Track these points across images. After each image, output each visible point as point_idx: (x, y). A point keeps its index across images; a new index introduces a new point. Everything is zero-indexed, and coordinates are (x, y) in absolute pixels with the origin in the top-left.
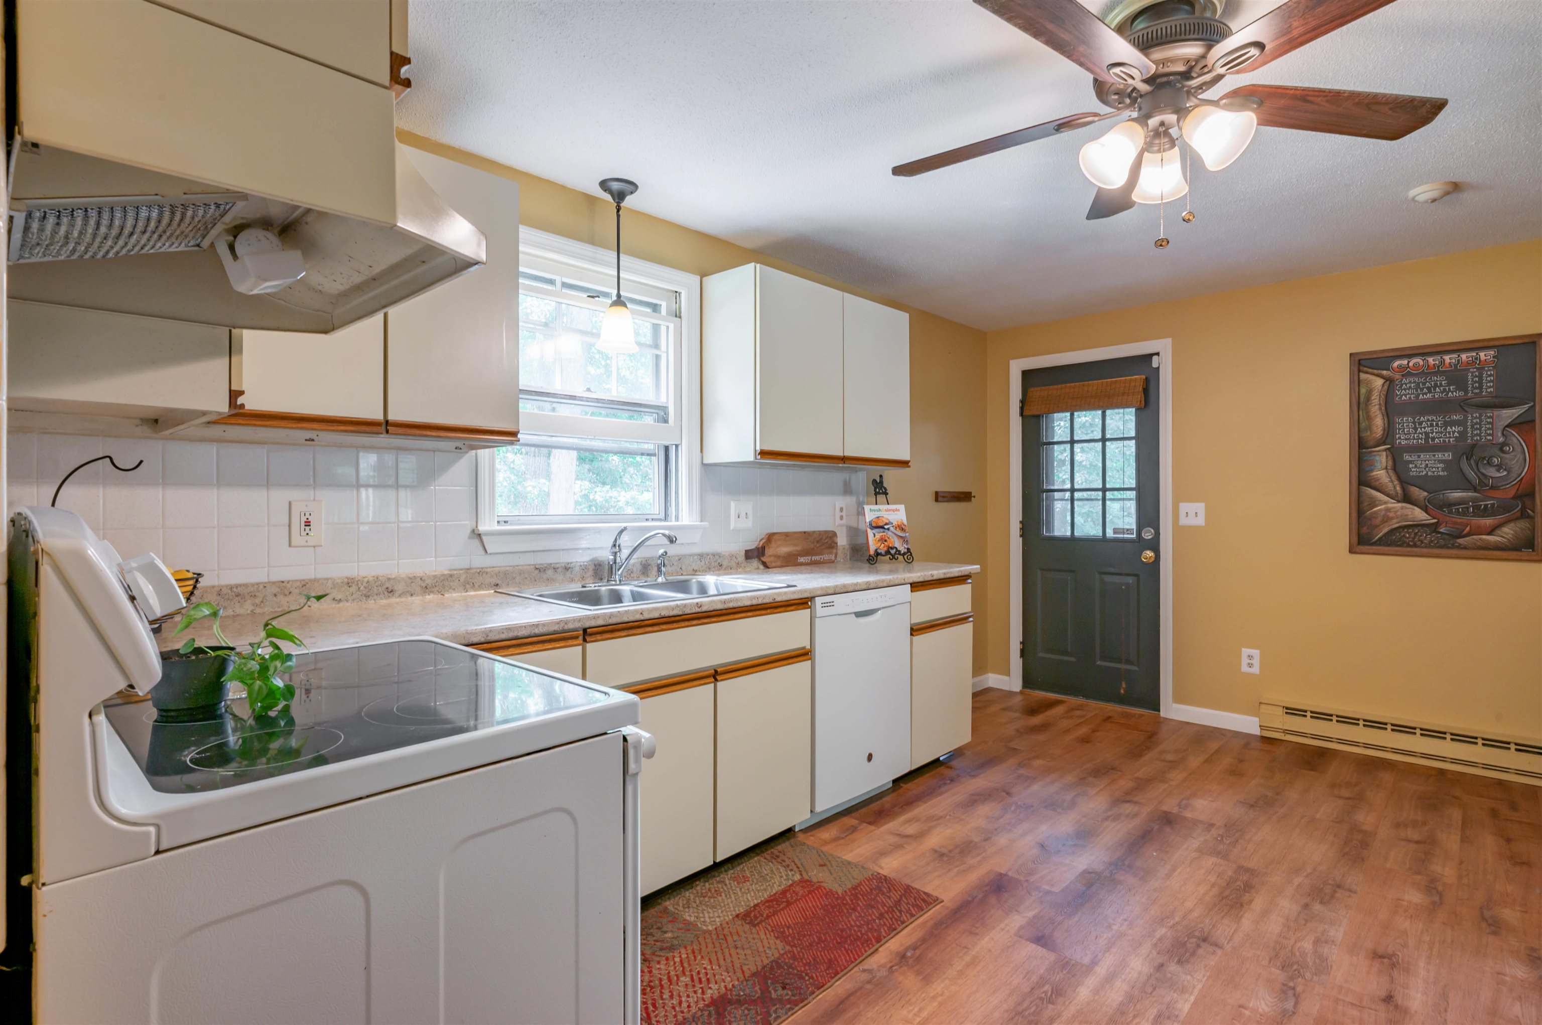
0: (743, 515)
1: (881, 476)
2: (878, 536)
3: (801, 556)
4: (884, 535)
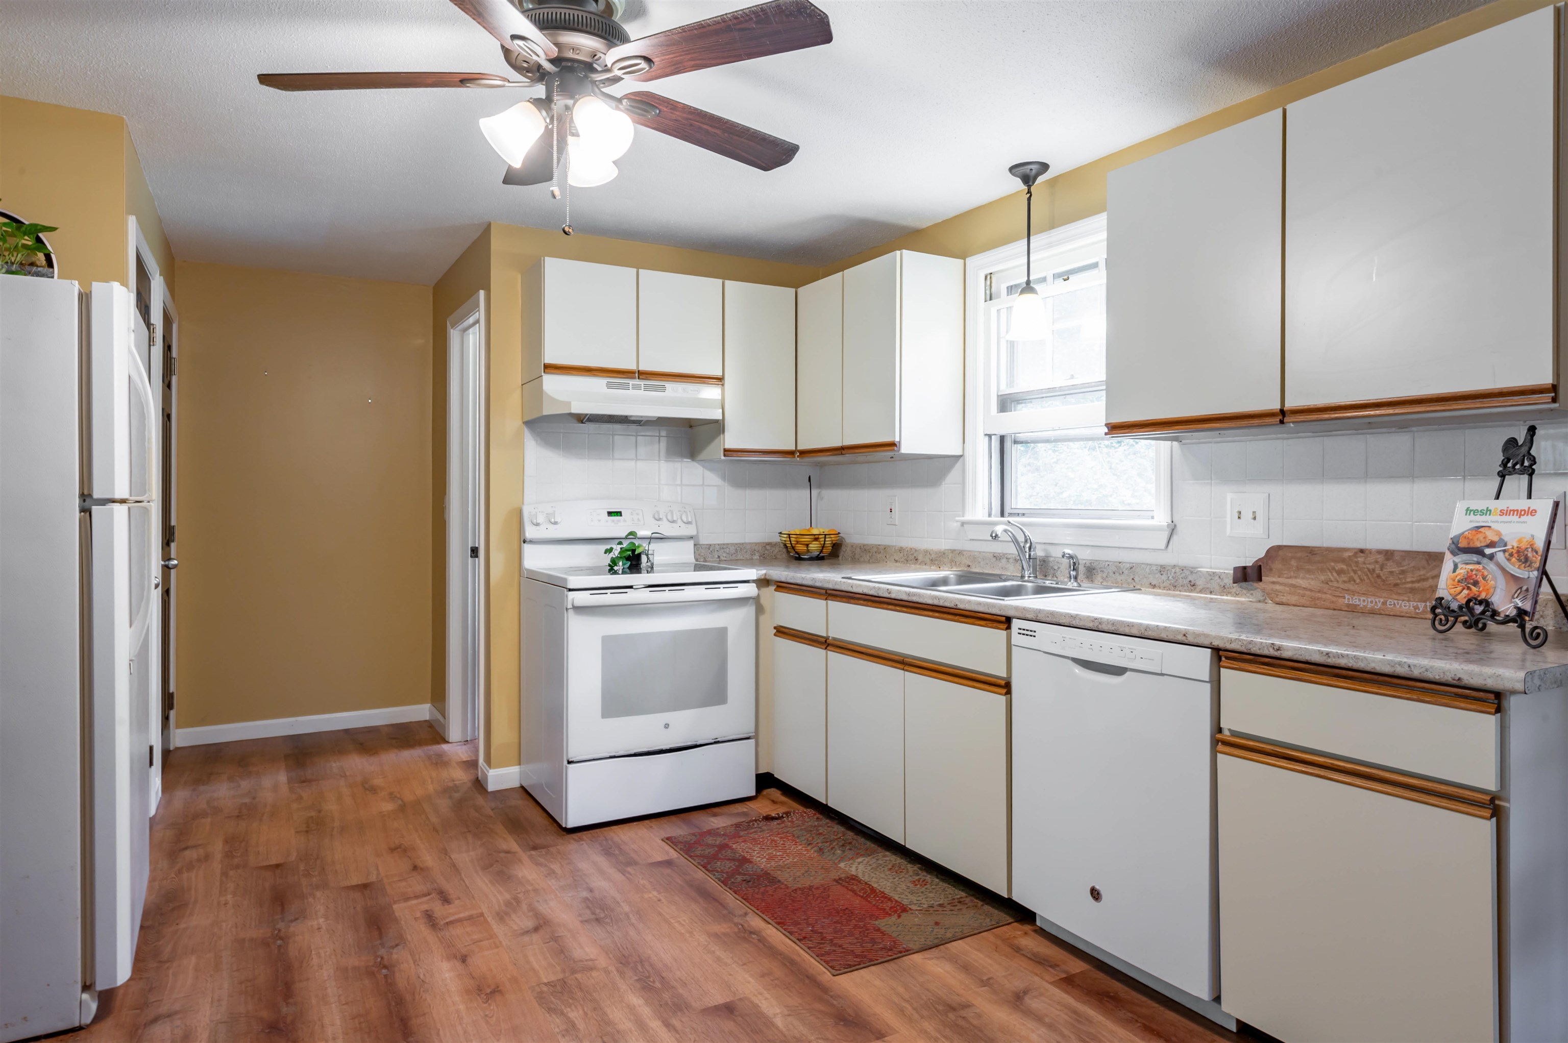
0: (1247, 514)
2: (1462, 571)
3: (1353, 593)
4: (1477, 570)
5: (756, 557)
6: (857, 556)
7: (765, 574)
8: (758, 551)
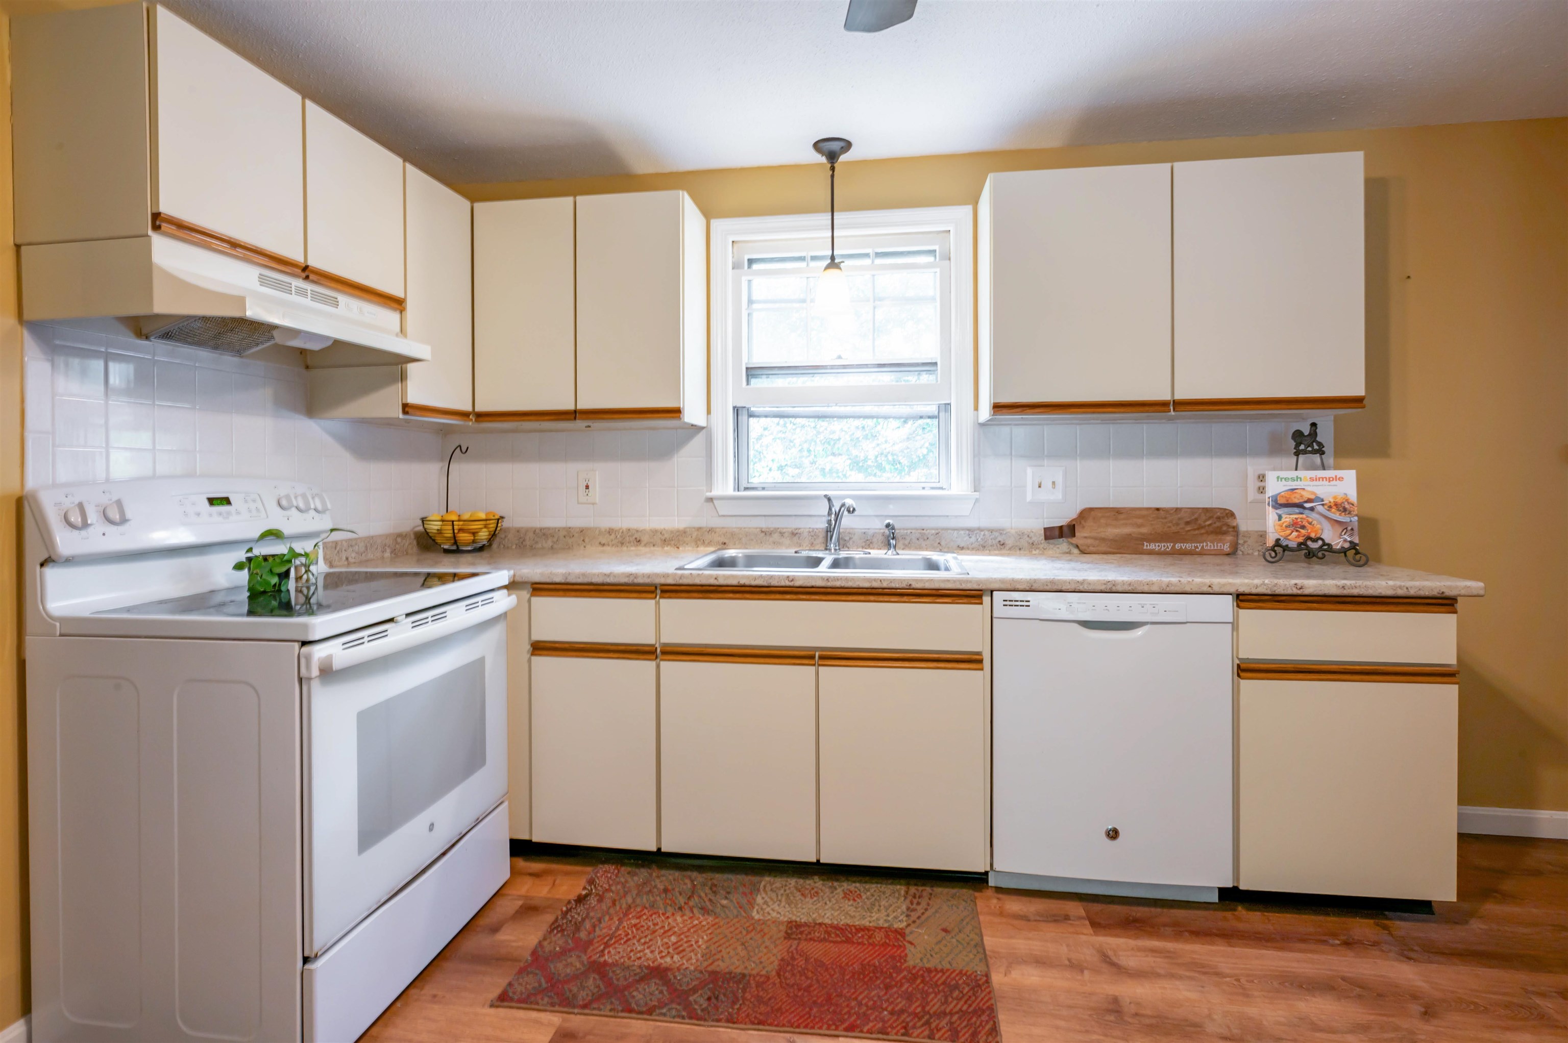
0: (1047, 484)
1: (1314, 425)
2: (1287, 519)
3: (1150, 541)
4: (1301, 518)
5: (387, 554)
6: (528, 543)
7: (514, 576)
8: (389, 546)
